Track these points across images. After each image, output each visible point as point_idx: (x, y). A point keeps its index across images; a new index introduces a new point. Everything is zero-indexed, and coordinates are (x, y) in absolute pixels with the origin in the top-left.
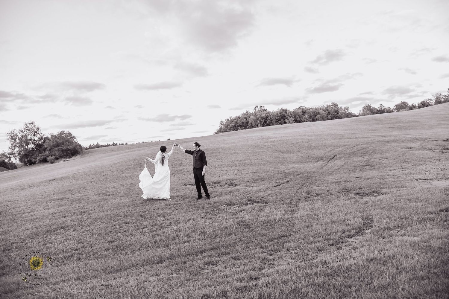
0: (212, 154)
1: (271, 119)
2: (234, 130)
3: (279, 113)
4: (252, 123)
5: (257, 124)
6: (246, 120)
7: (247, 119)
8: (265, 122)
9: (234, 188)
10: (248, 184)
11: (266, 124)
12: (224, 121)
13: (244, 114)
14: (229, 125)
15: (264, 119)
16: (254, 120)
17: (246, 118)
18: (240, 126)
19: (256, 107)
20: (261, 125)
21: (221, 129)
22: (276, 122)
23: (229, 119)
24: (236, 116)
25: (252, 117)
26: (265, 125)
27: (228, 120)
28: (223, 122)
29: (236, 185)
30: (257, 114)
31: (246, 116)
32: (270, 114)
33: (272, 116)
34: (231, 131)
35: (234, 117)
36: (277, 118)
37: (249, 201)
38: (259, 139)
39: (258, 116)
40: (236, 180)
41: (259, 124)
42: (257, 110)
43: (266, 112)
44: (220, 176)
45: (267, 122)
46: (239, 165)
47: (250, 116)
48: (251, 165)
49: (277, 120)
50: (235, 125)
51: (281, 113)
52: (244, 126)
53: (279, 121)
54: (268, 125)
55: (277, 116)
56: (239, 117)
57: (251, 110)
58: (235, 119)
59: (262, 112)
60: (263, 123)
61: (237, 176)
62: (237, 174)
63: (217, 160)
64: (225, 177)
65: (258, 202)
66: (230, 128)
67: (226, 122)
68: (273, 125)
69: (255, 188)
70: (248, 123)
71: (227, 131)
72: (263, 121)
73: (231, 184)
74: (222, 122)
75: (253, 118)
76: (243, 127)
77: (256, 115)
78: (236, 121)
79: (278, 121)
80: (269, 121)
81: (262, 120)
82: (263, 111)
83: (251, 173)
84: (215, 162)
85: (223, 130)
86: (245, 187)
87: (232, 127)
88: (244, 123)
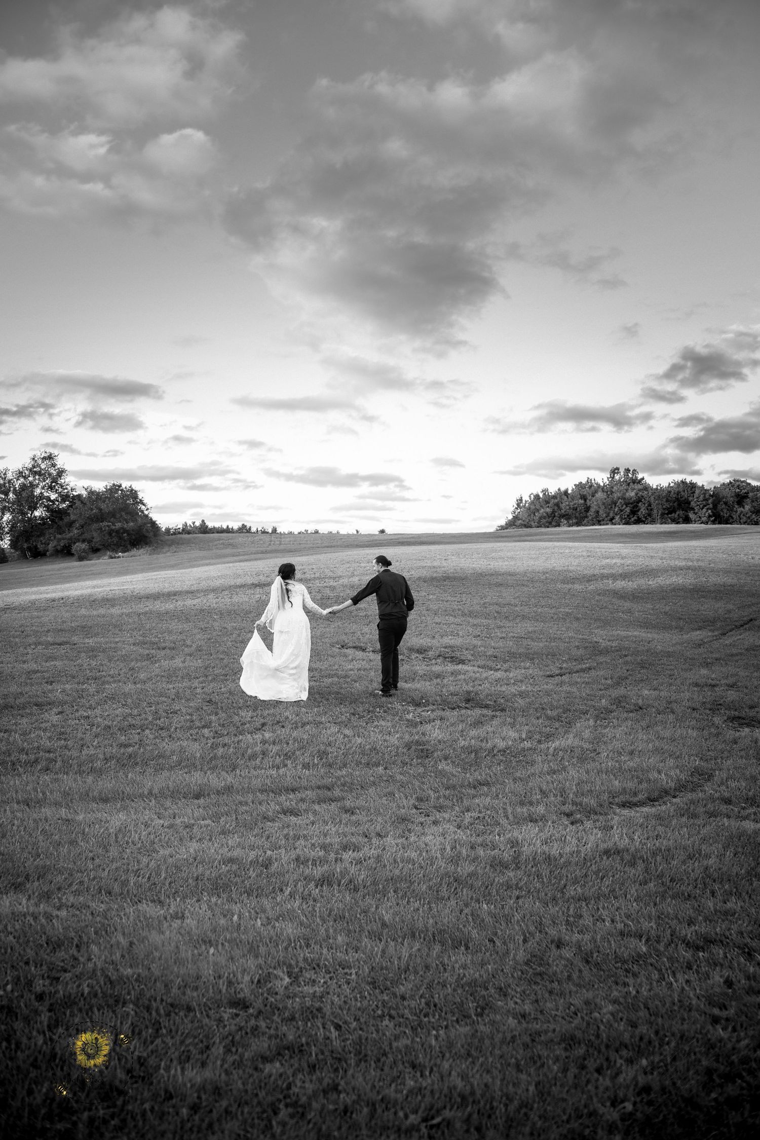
0: (445, 580)
1: (650, 505)
2: (549, 525)
3: (674, 493)
4: (598, 512)
5: (611, 515)
6: (582, 502)
7: (585, 500)
8: (634, 512)
9: (450, 667)
10: (490, 663)
11: (635, 518)
12: (526, 498)
13: (580, 486)
14: (538, 510)
15: (632, 504)
16: (604, 504)
17: (584, 498)
18: (567, 516)
19: (615, 471)
20: (621, 519)
21: (516, 518)
22: (663, 514)
23: (541, 495)
24: (559, 490)
25: (600, 495)
26: (633, 519)
27: (537, 497)
28: (524, 502)
29: (462, 662)
30: (614, 490)
31: (586, 491)
32: (650, 494)
33: (652, 498)
34: (541, 527)
35: (553, 490)
36: (667, 505)
37: (468, 701)
38: (579, 556)
39: (615, 496)
40: (467, 649)
41: (617, 518)
42: (617, 477)
43: (640, 487)
44: (436, 637)
45: (639, 513)
46: (496, 615)
47: (596, 492)
48: (524, 617)
49: (666, 512)
50: (554, 512)
51: (678, 493)
52: (576, 518)
53: (670, 513)
54: (639, 521)
55: (667, 501)
56: (566, 492)
57: (601, 478)
58: (554, 497)
59: (629, 484)
60: (628, 516)
61: (476, 642)
62: (479, 636)
63: (449, 598)
64: (447, 640)
65: (487, 707)
66: (540, 518)
67: (532, 503)
68: (653, 522)
69: (499, 674)
70: (588, 509)
71: (531, 527)
72: (628, 510)
73: (452, 658)
74: (521, 500)
75: (601, 500)
76: (574, 521)
77: (612, 492)
78: (556, 501)
79: (667, 514)
80: (643, 511)
81: (624, 506)
82: (631, 484)
83: (514, 637)
84: (442, 601)
85: (520, 521)
86: (476, 669)
87: (545, 518)
88: (576, 509)
